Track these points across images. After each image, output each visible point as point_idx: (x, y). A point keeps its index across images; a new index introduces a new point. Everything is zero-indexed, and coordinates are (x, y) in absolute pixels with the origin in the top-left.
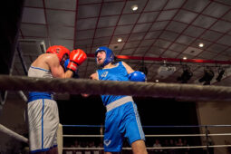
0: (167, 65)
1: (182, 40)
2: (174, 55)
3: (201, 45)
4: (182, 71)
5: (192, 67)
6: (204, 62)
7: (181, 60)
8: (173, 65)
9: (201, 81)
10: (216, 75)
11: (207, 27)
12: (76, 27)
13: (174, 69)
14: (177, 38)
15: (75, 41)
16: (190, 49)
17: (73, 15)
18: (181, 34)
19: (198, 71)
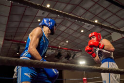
0: (51, 49)
1: (59, 38)
2: (55, 45)
3: (67, 42)
4: (57, 53)
5: (62, 51)
6: (68, 49)
7: (58, 48)
8: (54, 50)
9: (65, 58)
10: (72, 56)
11: (70, 34)
12: (7, 25)
13: (54, 51)
14: (57, 37)
15: (6, 32)
16: (62, 43)
17: (6, 19)
18: (59, 35)
19: (64, 53)
